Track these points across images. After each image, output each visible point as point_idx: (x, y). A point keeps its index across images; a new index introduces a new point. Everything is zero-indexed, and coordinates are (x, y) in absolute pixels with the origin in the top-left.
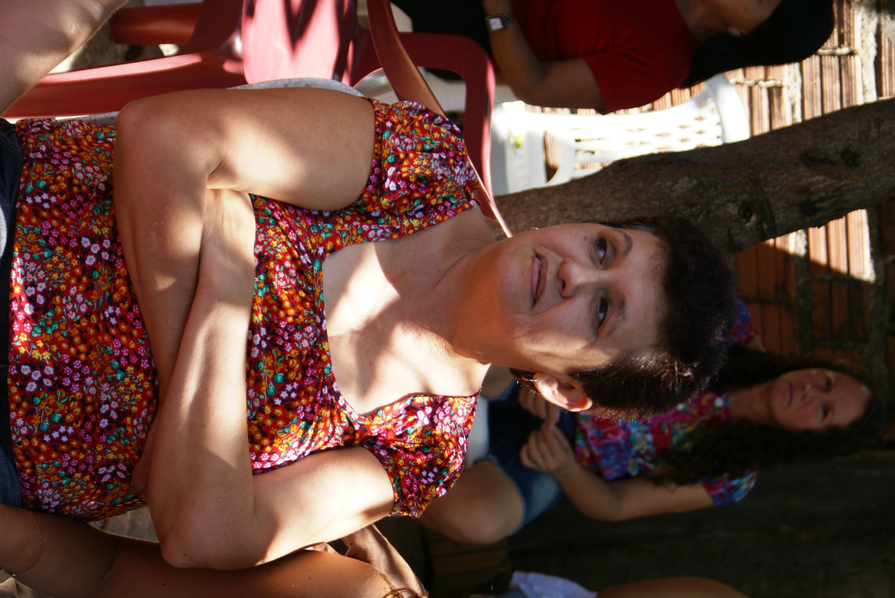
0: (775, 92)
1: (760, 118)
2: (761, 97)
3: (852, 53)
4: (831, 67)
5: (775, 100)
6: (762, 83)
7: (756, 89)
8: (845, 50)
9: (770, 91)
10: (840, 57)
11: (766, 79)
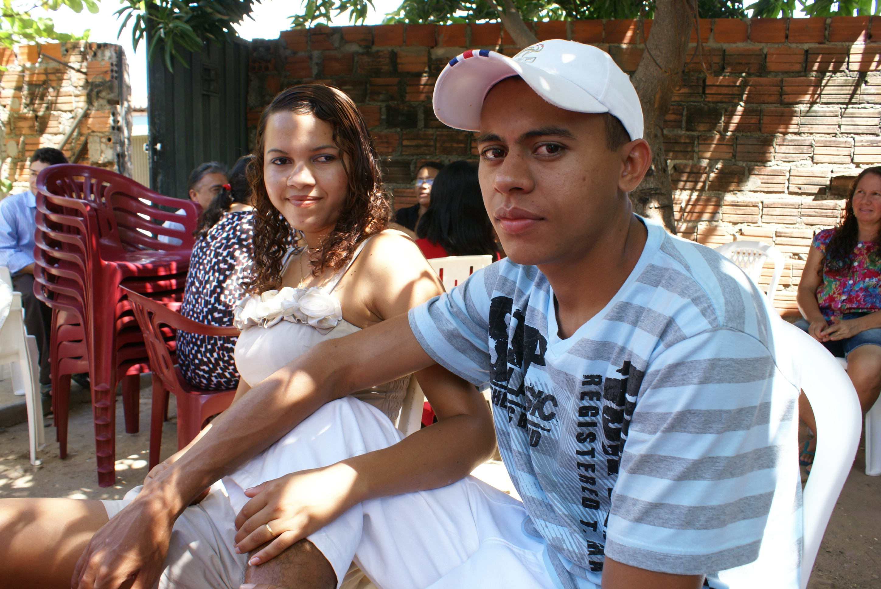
0: (778, 234)
1: (791, 241)
2: (781, 240)
3: (762, 203)
4: (768, 211)
5: (783, 235)
6: (774, 240)
7: (776, 242)
8: (760, 205)
9: (777, 236)
10: (763, 207)
11: (772, 238)
